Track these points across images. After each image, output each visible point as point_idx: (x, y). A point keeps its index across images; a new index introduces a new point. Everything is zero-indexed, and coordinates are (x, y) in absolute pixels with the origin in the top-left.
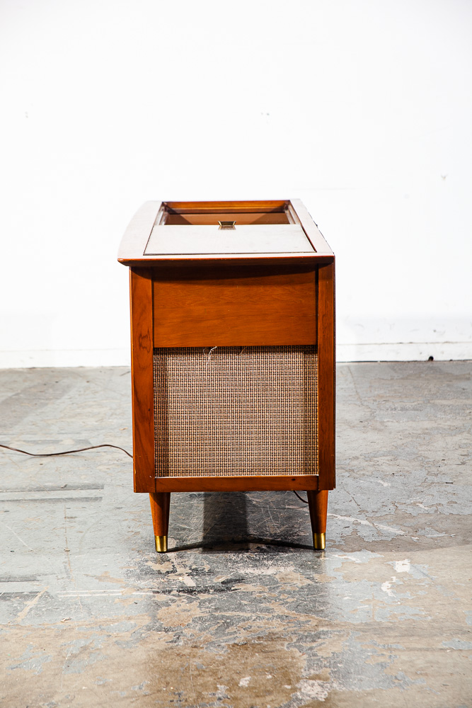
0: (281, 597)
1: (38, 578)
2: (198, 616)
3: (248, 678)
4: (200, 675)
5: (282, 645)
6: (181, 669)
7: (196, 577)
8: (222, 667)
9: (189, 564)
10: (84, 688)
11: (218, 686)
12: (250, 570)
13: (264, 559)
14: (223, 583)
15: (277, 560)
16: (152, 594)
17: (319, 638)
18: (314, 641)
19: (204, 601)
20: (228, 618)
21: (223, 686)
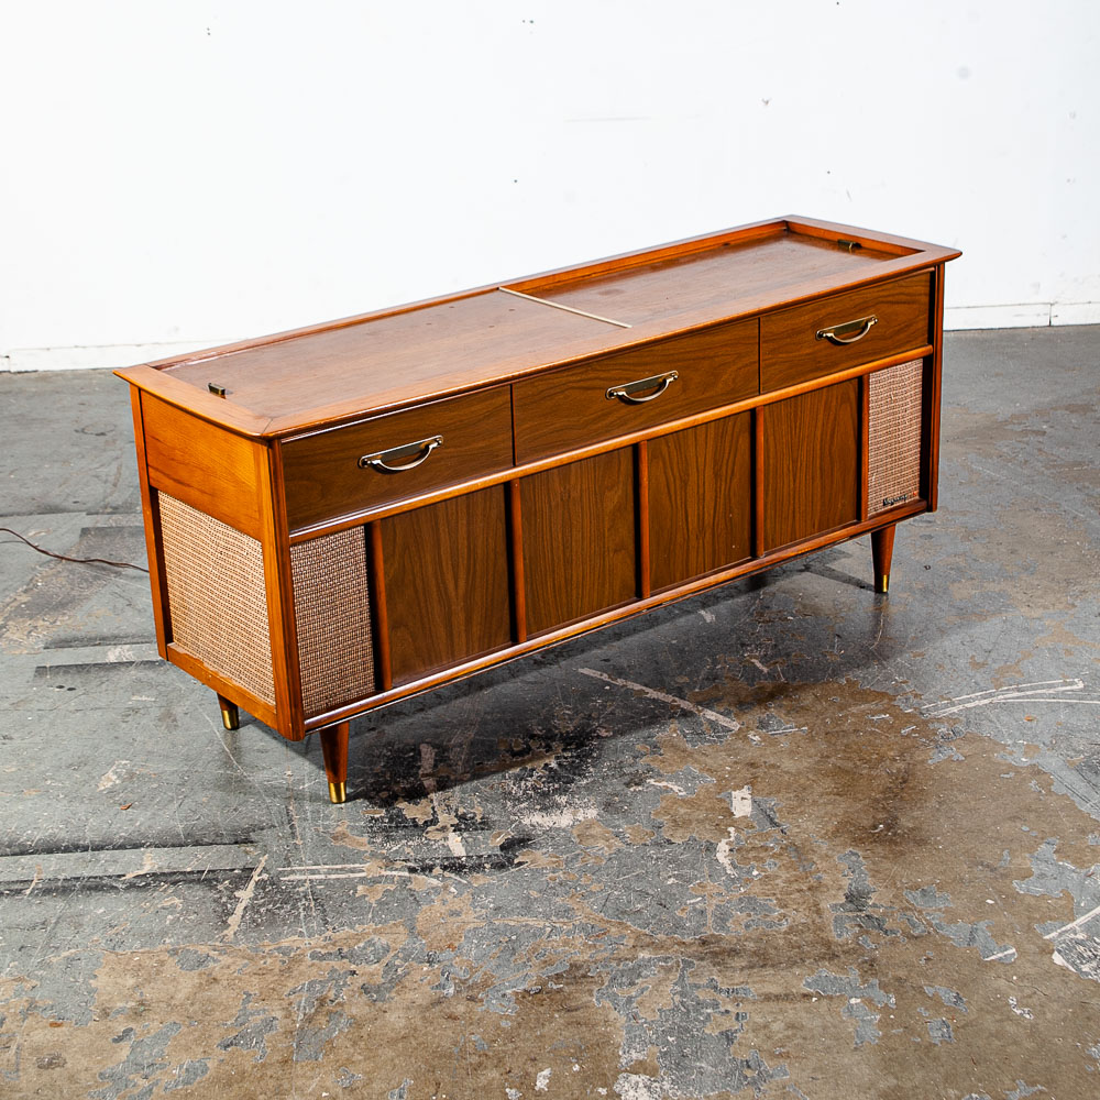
0: (583, 881)
1: (253, 836)
2: (472, 926)
3: (546, 1072)
4: (480, 1064)
5: (590, 992)
6: (456, 1050)
7: (465, 835)
8: (511, 1046)
9: (454, 804)
10: (324, 1094)
11: (507, 1090)
12: (537, 818)
13: (555, 791)
14: (502, 848)
15: (573, 793)
16: (407, 874)
17: (639, 975)
18: (632, 984)
19: (480, 890)
20: (513, 930)
21: (513, 1091)
